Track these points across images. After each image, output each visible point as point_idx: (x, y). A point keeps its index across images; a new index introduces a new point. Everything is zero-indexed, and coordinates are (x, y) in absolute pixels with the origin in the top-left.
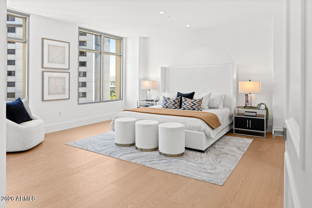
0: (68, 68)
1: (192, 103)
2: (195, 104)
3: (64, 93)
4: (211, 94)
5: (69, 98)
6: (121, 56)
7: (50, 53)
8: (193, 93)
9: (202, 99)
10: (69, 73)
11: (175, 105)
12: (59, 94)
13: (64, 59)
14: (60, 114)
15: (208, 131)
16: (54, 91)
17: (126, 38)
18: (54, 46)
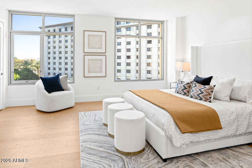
0: (105, 52)
1: (200, 90)
2: (202, 93)
3: (101, 72)
4: (234, 80)
5: (106, 76)
6: (162, 38)
7: (90, 41)
8: (211, 78)
9: (215, 86)
10: (106, 56)
11: (184, 91)
12: (97, 72)
13: (101, 45)
14: (99, 88)
15: (170, 134)
16: (92, 70)
17: (167, 21)
18: (93, 35)
